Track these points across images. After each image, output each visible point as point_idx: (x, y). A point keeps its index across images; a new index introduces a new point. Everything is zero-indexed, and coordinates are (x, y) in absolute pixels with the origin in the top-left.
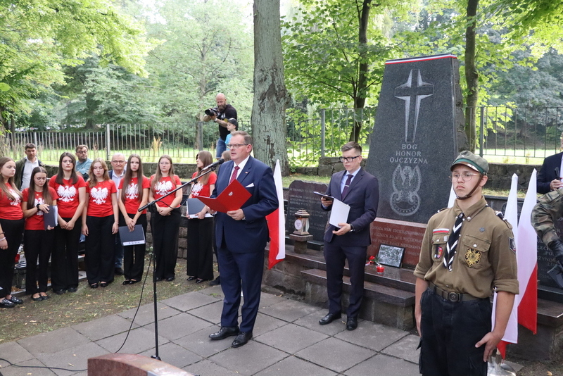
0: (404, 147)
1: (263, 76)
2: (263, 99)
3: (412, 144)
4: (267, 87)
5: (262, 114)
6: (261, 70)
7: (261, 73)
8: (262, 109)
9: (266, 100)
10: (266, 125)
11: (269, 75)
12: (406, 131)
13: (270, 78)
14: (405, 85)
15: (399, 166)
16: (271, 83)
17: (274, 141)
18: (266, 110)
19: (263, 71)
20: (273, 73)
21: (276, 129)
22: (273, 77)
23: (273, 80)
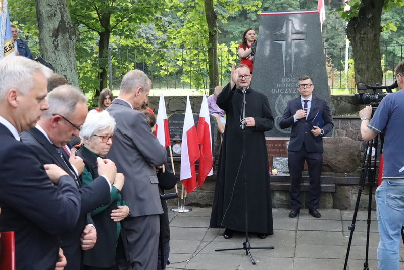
0: (283, 80)
1: (52, 11)
2: (56, 37)
3: (291, 78)
4: (57, 24)
5: (56, 52)
6: (49, 5)
7: (49, 8)
8: (56, 47)
9: (60, 37)
10: (62, 64)
11: (58, 10)
12: (285, 68)
13: (59, 14)
14: (281, 32)
15: (281, 95)
16: (60, 19)
17: (71, 80)
18: (60, 48)
19: (51, 6)
20: (60, 8)
21: (72, 68)
22: (61, 12)
23: (62, 16)
